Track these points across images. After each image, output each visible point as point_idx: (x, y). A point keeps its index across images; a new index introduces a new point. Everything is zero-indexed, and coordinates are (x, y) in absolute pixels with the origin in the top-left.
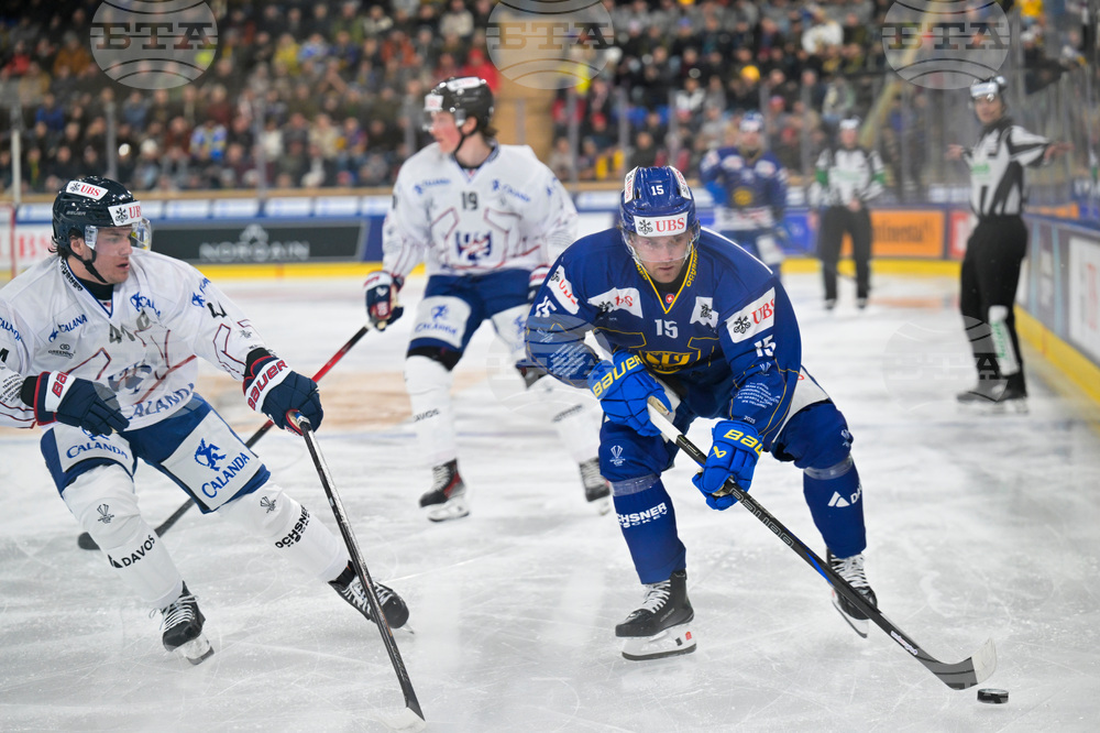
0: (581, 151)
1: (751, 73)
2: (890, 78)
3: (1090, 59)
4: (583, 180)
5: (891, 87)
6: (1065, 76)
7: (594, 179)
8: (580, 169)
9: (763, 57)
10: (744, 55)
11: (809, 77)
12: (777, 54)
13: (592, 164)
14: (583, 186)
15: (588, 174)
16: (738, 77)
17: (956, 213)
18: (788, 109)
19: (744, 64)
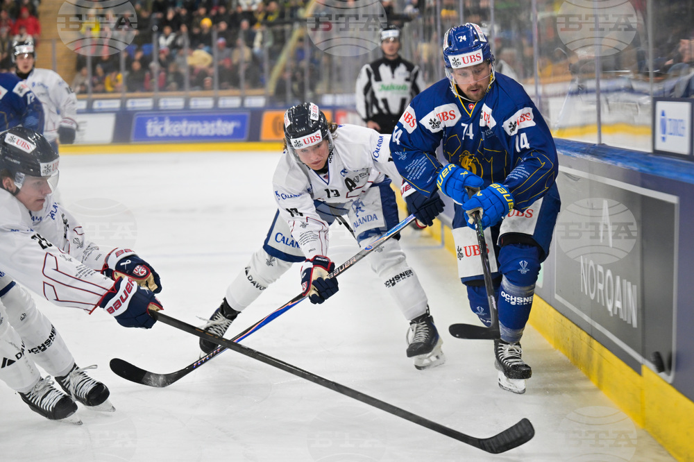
0: (94, 73)
1: (207, 22)
2: (297, 25)
3: (422, 13)
4: (96, 92)
5: (297, 31)
6: (407, 25)
7: (104, 91)
8: (94, 85)
9: (213, 12)
10: (202, 11)
11: (245, 24)
12: (222, 10)
13: (102, 81)
14: (94, 96)
15: (99, 87)
16: (199, 25)
17: (339, 112)
18: (231, 45)
19: (202, 17)
